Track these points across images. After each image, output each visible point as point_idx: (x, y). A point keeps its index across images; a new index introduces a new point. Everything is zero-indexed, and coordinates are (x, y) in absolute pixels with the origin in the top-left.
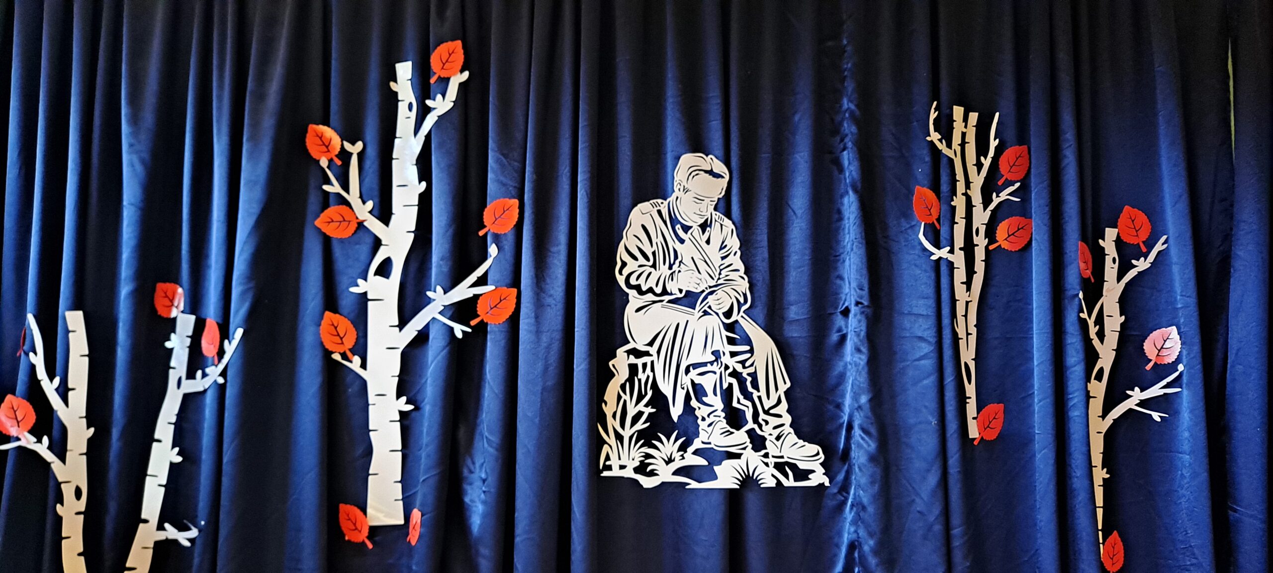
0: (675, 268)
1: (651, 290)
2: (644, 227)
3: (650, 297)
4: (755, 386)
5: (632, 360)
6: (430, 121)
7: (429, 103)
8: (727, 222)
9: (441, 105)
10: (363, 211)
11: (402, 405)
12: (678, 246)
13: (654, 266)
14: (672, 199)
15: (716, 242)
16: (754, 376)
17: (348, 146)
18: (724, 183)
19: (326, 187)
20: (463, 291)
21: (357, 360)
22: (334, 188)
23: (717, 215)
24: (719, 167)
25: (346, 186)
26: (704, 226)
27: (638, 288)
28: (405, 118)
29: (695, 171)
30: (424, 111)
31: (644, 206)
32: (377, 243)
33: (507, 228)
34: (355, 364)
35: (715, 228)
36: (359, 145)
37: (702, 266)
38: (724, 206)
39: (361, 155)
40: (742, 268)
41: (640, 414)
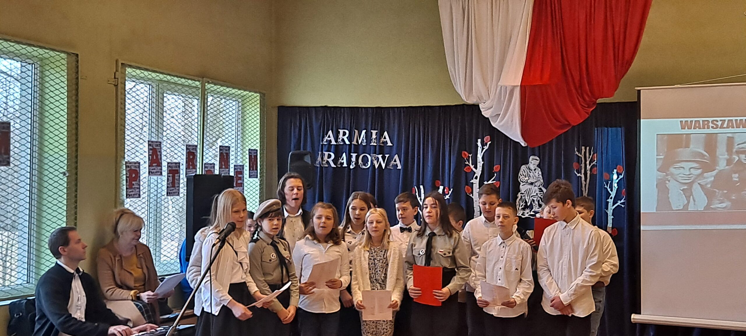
0: (529, 178)
1: (524, 182)
2: (524, 170)
3: (524, 183)
5: (521, 195)
6: (484, 150)
7: (484, 147)
8: (539, 169)
9: (486, 148)
10: (472, 167)
13: (525, 177)
14: (529, 165)
15: (537, 172)
17: (469, 155)
18: (539, 161)
22: (467, 163)
23: (537, 168)
24: (538, 158)
25: (469, 162)
26: (535, 170)
27: (522, 182)
28: (480, 149)
29: (533, 159)
30: (483, 149)
31: (523, 166)
32: (475, 173)
33: (498, 171)
34: (471, 195)
35: (537, 170)
36: (471, 155)
37: (534, 177)
39: (472, 157)
40: (542, 178)
41: (522, 205)
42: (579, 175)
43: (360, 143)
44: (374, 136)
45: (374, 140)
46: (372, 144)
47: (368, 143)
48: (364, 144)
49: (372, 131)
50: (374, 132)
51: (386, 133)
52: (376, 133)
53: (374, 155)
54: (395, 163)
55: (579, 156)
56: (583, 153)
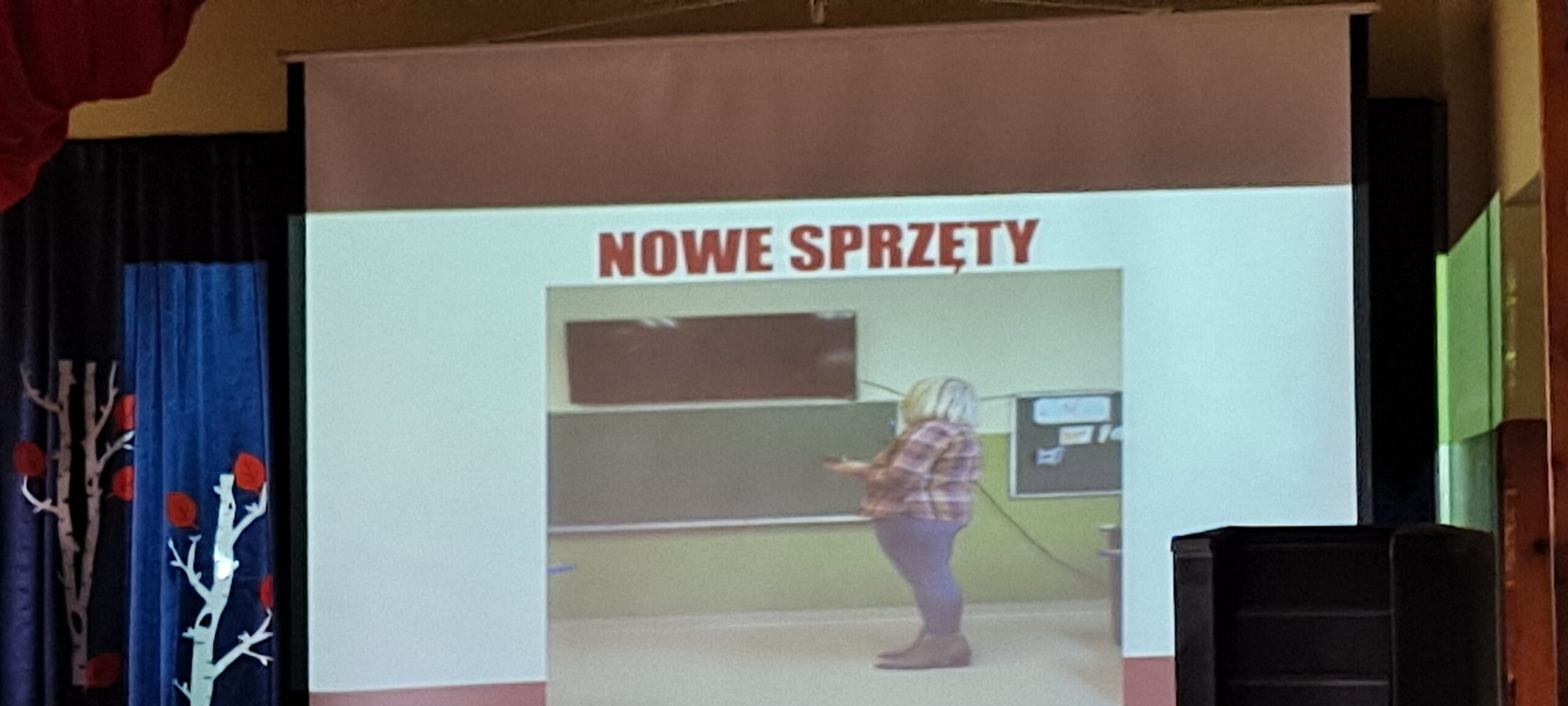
42: (46, 505)
55: (40, 413)
56: (64, 392)
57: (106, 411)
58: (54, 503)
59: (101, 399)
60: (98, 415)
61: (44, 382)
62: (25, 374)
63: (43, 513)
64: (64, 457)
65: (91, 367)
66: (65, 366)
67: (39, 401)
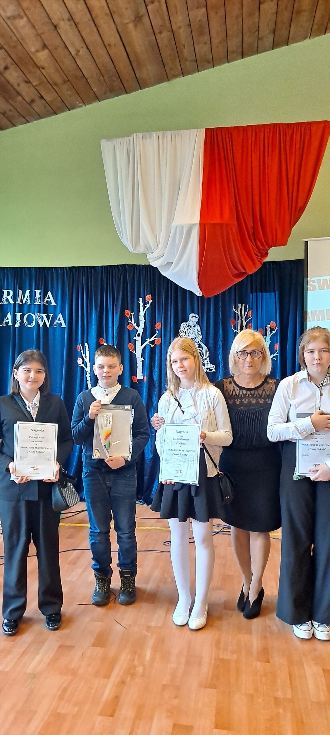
0: (189, 334)
2: (184, 327)
4: (203, 355)
6: (146, 309)
7: (146, 306)
8: (198, 326)
9: (148, 306)
10: (134, 325)
11: (142, 359)
12: (190, 330)
13: (185, 334)
14: (188, 322)
15: (196, 330)
16: (203, 353)
17: (132, 313)
18: (198, 318)
19: (128, 321)
20: (152, 339)
21: (134, 351)
22: (130, 321)
23: (196, 325)
24: (197, 316)
25: (132, 321)
26: (194, 327)
28: (141, 308)
29: (193, 317)
31: (184, 323)
32: (137, 331)
33: (159, 328)
34: (134, 352)
35: (196, 327)
36: (134, 313)
37: (194, 333)
38: (198, 323)
39: (134, 315)
40: (201, 334)
42: (236, 331)
43: (24, 303)
44: (38, 296)
45: (37, 299)
46: (36, 303)
47: (33, 302)
48: (28, 304)
49: (35, 291)
50: (38, 292)
51: (49, 293)
52: (40, 292)
53: (39, 314)
54: (59, 322)
55: (235, 313)
56: (239, 310)
57: (246, 313)
58: (238, 330)
59: (245, 311)
60: (245, 314)
61: (236, 308)
62: (233, 306)
63: (236, 332)
64: (239, 322)
65: (244, 305)
66: (240, 305)
67: (235, 311)
